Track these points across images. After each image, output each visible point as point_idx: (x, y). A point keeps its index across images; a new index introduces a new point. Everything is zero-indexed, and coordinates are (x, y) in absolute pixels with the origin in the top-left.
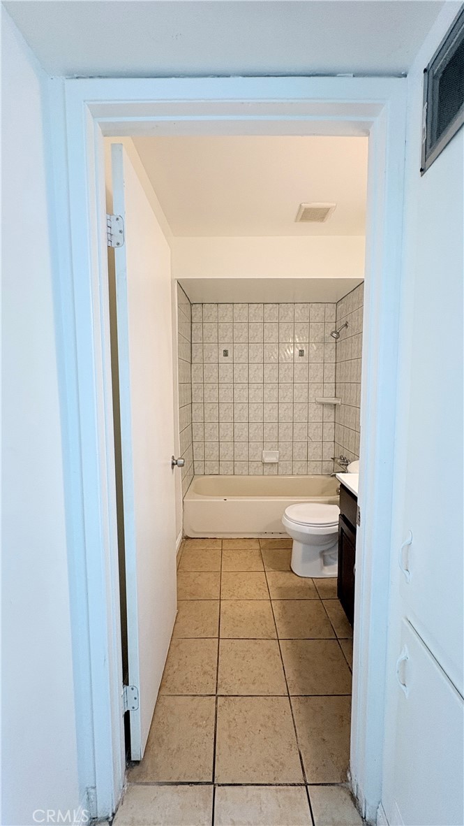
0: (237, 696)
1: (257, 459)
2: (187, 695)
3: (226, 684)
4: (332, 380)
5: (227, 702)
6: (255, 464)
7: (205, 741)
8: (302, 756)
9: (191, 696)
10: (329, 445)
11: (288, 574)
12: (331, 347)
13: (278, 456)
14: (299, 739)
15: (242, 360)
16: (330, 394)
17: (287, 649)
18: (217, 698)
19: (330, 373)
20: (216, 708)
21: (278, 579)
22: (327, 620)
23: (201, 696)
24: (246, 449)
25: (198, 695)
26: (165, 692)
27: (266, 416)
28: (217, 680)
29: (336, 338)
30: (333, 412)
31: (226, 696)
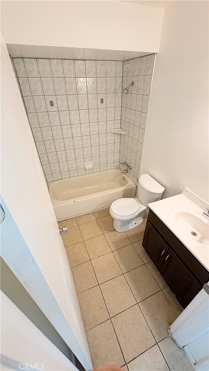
0: (118, 314)
1: (81, 167)
2: (98, 325)
3: (112, 310)
4: (119, 118)
5: (116, 320)
6: (81, 170)
7: (115, 345)
8: (152, 330)
9: (100, 324)
10: (117, 154)
11: (114, 232)
12: (119, 96)
13: (92, 165)
14: (148, 323)
15: (64, 109)
16: (118, 126)
17: (129, 278)
18: (111, 319)
19: (118, 114)
20: (113, 325)
21: (111, 237)
22: (138, 254)
23: (104, 322)
24: (75, 163)
25: (103, 322)
26: (88, 328)
27: (84, 144)
28: (107, 309)
29: (127, 94)
30: (120, 137)
31: (114, 316)
